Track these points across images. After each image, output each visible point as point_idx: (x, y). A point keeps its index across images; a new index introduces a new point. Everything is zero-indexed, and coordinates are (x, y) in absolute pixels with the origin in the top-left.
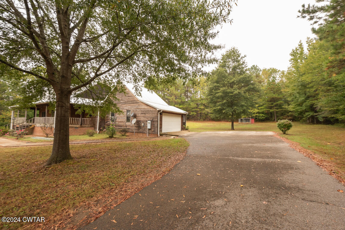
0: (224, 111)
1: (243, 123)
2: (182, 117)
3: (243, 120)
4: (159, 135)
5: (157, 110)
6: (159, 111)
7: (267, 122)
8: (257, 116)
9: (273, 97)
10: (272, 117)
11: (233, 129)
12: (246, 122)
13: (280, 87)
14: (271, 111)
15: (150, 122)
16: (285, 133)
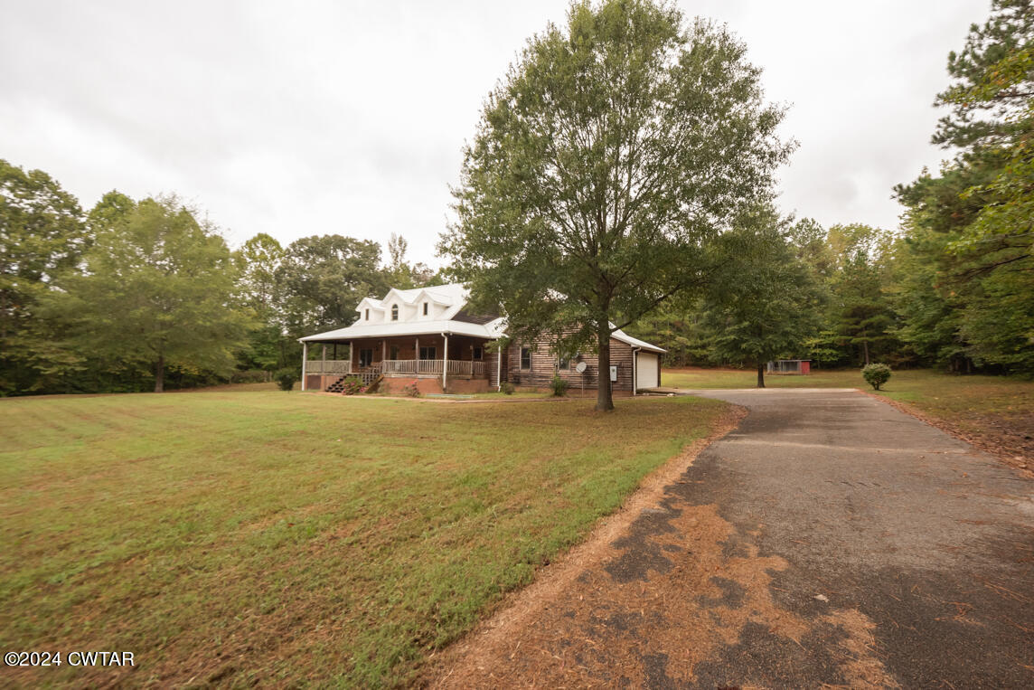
0: (744, 346)
1: (780, 372)
2: (659, 359)
3: (780, 364)
4: (635, 393)
5: (633, 346)
6: (634, 348)
7: (843, 370)
8: (815, 354)
9: (858, 304)
10: (857, 357)
11: (761, 385)
12: (788, 369)
13: (877, 278)
14: (855, 340)
15: (615, 368)
16: (877, 389)
